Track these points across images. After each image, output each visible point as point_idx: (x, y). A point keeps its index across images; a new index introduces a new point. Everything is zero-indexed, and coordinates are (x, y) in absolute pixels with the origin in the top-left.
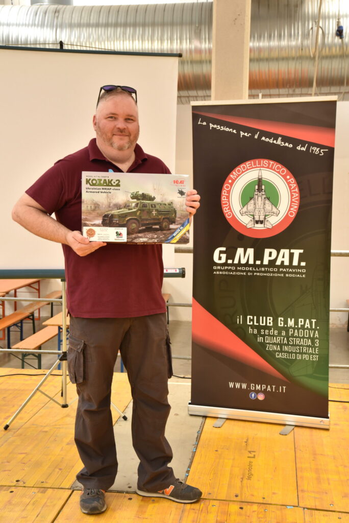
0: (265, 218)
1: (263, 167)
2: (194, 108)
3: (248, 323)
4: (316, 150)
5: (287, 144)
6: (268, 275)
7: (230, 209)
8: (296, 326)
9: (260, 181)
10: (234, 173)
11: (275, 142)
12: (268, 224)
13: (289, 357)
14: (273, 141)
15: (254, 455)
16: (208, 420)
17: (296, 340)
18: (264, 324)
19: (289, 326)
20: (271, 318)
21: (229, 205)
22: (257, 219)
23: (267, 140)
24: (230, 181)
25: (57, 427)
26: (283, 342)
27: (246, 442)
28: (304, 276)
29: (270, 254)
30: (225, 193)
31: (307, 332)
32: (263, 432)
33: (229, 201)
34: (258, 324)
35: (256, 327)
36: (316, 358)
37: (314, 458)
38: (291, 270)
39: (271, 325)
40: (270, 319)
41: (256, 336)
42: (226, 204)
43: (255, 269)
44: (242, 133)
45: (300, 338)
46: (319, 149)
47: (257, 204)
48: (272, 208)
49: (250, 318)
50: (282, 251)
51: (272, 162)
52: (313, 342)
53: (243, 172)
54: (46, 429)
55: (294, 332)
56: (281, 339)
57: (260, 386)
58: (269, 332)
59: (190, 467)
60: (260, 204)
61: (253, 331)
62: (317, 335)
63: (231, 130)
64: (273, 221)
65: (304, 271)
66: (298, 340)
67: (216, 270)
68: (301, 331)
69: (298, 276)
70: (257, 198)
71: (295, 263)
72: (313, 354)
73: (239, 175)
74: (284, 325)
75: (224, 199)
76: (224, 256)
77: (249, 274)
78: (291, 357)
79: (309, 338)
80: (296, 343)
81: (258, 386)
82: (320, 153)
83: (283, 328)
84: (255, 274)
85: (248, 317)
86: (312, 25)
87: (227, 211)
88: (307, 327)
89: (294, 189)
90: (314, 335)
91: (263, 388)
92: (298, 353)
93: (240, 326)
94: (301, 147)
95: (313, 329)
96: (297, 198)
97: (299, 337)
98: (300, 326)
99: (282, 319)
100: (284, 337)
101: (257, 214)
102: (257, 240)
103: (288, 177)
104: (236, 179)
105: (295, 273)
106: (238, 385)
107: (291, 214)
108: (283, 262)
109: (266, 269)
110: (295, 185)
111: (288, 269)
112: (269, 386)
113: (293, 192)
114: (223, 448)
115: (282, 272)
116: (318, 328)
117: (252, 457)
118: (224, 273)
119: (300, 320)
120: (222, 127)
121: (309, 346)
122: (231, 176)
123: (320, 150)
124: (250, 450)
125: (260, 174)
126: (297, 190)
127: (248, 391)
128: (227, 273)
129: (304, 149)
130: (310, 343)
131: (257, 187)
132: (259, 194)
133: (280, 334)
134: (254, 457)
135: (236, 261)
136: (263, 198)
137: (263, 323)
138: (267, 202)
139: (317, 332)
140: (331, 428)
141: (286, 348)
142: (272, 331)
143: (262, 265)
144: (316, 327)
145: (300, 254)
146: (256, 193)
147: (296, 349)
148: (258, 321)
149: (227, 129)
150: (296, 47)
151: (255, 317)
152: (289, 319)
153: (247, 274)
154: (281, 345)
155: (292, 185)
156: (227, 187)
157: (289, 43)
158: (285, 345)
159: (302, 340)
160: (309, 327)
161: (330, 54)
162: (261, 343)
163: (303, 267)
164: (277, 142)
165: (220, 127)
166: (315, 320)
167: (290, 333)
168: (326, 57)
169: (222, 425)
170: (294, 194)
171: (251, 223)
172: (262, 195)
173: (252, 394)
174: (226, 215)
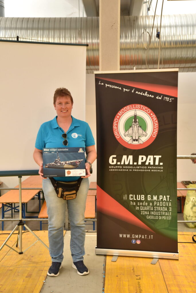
0: (139, 138)
1: (137, 109)
2: (96, 75)
3: (130, 199)
4: (167, 99)
5: (150, 96)
6: (141, 170)
7: (118, 133)
9: (135, 117)
10: (120, 112)
12: (140, 141)
13: (154, 218)
14: (143, 94)
15: (140, 278)
16: (108, 258)
17: (158, 208)
18: (140, 199)
19: (154, 200)
21: (118, 131)
22: (134, 138)
23: (139, 93)
24: (118, 117)
25: (18, 266)
26: (151, 209)
27: (133, 270)
28: (162, 171)
29: (142, 159)
30: (115, 123)
31: (164, 203)
32: (141, 263)
33: (117, 128)
34: (136, 199)
35: (135, 201)
36: (170, 218)
37: (175, 277)
38: (154, 168)
39: (144, 199)
40: (143, 196)
41: (135, 206)
42: (116, 130)
43: (134, 167)
44: (124, 90)
46: (169, 98)
48: (143, 132)
50: (149, 157)
51: (142, 106)
52: (168, 209)
53: (125, 112)
54: (11, 268)
55: (157, 203)
56: (149, 207)
57: (138, 235)
58: (142, 204)
59: (104, 287)
60: (135, 130)
61: (133, 203)
62: (170, 205)
63: (118, 87)
65: (162, 168)
67: (111, 169)
68: (161, 203)
69: (159, 171)
70: (134, 126)
71: (157, 163)
72: (168, 216)
73: (123, 113)
74: (151, 199)
76: (115, 160)
77: (130, 170)
78: (156, 218)
79: (166, 206)
80: (158, 209)
81: (137, 236)
82: (170, 100)
83: (151, 201)
84: (134, 170)
85: (130, 195)
86: (143, 31)
87: (117, 134)
88: (165, 200)
89: (155, 121)
90: (168, 205)
91: (139, 237)
92: (159, 215)
93: (125, 201)
94: (158, 97)
95: (168, 201)
96: (157, 126)
97: (160, 206)
98: (160, 200)
99: (150, 196)
100: (151, 206)
101: (134, 136)
102: (134, 150)
103: (152, 114)
104: (121, 115)
105: (157, 169)
106: (125, 236)
107: (154, 135)
108: (149, 163)
109: (140, 167)
110: (156, 119)
111: (152, 167)
112: (143, 236)
114: (120, 275)
115: (149, 169)
116: (171, 200)
117: (139, 279)
118: (115, 170)
119: (160, 196)
120: (113, 86)
121: (166, 211)
122: (119, 114)
123: (169, 99)
124: (136, 275)
125: (135, 113)
126: (157, 121)
127: (131, 239)
128: (117, 170)
129: (160, 98)
131: (134, 120)
132: (135, 124)
133: (149, 205)
134: (140, 279)
135: (122, 163)
136: (137, 126)
138: (140, 128)
139: (170, 203)
140: (180, 258)
141: (153, 213)
142: (144, 203)
143: (137, 165)
144: (169, 200)
145: (159, 158)
146: (133, 124)
147: (158, 213)
149: (116, 87)
150: (135, 43)
151: (134, 195)
152: (154, 196)
153: (129, 170)
154: (150, 211)
155: (154, 119)
156: (116, 120)
157: (131, 41)
158: (152, 211)
159: (162, 208)
161: (154, 47)
162: (138, 210)
163: (161, 166)
164: (145, 94)
165: (112, 86)
166: (169, 196)
167: (155, 204)
168: (151, 49)
169: (117, 260)
170: (155, 124)
171: (131, 141)
172: (137, 124)
173: (133, 241)
174: (116, 137)
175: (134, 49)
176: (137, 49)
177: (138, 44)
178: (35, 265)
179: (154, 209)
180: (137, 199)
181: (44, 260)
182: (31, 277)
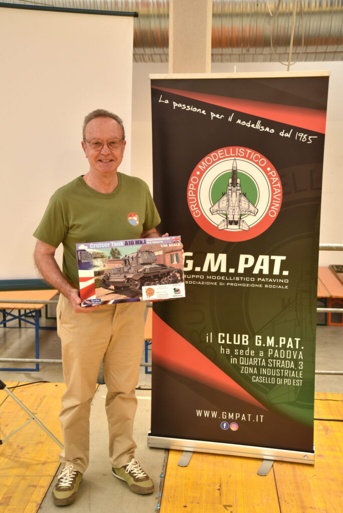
0: (240, 218)
1: (238, 156)
2: (154, 82)
3: (219, 342)
4: (303, 137)
5: (267, 129)
6: (244, 285)
7: (198, 206)
8: (277, 346)
9: (234, 174)
10: (203, 163)
11: (253, 126)
12: (244, 225)
13: (268, 381)
14: (251, 124)
15: (231, 512)
16: (172, 455)
17: (276, 362)
18: (239, 343)
19: (268, 345)
20: (247, 336)
21: (197, 202)
22: (231, 218)
23: (244, 123)
24: (198, 173)
26: (261, 364)
27: (219, 490)
28: (286, 287)
29: (246, 261)
31: (289, 352)
33: (196, 197)
34: (231, 343)
35: (229, 346)
36: (300, 383)
38: (271, 280)
39: (247, 344)
40: (245, 337)
41: (228, 357)
42: (194, 200)
43: (228, 278)
44: (213, 115)
45: (282, 359)
46: (306, 135)
47: (230, 201)
48: (249, 206)
49: (221, 336)
50: (261, 257)
51: (249, 151)
52: (296, 365)
53: (214, 162)
55: (274, 353)
56: (258, 360)
57: (233, 414)
58: (244, 353)
60: (234, 201)
61: (225, 351)
62: (301, 356)
63: (200, 110)
64: (250, 221)
65: (287, 281)
66: (279, 362)
68: (282, 352)
69: (280, 287)
70: (230, 194)
71: (276, 271)
72: (296, 378)
73: (209, 166)
74: (262, 344)
75: (190, 195)
76: (190, 263)
77: (221, 284)
78: (271, 381)
79: (292, 359)
80: (276, 365)
81: (231, 415)
82: (308, 140)
83: (261, 348)
84: (228, 284)
85: (220, 334)
87: (195, 209)
88: (290, 347)
89: (276, 183)
90: (297, 356)
91: (236, 417)
92: (278, 377)
93: (209, 345)
94: (284, 134)
95: (297, 350)
96: (280, 195)
97: (279, 358)
98: (281, 346)
99: (260, 337)
100: (262, 358)
101: (231, 213)
102: (230, 244)
103: (269, 169)
104: (205, 170)
105: (276, 284)
106: (207, 414)
107: (272, 213)
108: (261, 271)
109: (242, 278)
110: (277, 179)
111: (267, 279)
112: (244, 415)
113: (275, 187)
114: (192, 502)
115: (260, 282)
116: (302, 348)
118: (191, 282)
119: (281, 338)
120: (188, 107)
121: (292, 369)
122: (200, 166)
123: (307, 137)
124: (225, 504)
125: (235, 165)
126: (279, 185)
127: (219, 420)
128: (194, 283)
129: (288, 135)
130: (292, 366)
131: (230, 181)
132: (233, 188)
133: (257, 355)
135: (205, 269)
136: (238, 194)
137: (237, 341)
138: (243, 198)
139: (301, 352)
141: (264, 371)
142: (248, 351)
143: (236, 274)
144: (300, 347)
145: (282, 261)
146: (230, 188)
147: (276, 372)
148: (231, 339)
149: (195, 110)
150: (252, 3)
151: (228, 335)
152: (268, 338)
153: (218, 284)
154: (259, 368)
155: (273, 179)
156: (194, 180)
158: (263, 367)
159: (283, 361)
160: (292, 347)
161: (287, 10)
162: (234, 365)
163: (285, 277)
164: (255, 126)
165: (186, 106)
166: (299, 339)
167: (269, 353)
168: (283, 14)
169: (189, 463)
170: (276, 189)
171: (223, 224)
172: (237, 190)
173: (223, 424)
174: (194, 214)
175: (248, 15)
176: (256, 15)
177: (257, 5)
178: (22, 471)
179: (267, 363)
180: (233, 342)
181: (43, 459)
182: (8, 505)
